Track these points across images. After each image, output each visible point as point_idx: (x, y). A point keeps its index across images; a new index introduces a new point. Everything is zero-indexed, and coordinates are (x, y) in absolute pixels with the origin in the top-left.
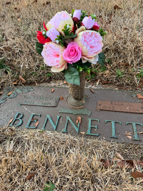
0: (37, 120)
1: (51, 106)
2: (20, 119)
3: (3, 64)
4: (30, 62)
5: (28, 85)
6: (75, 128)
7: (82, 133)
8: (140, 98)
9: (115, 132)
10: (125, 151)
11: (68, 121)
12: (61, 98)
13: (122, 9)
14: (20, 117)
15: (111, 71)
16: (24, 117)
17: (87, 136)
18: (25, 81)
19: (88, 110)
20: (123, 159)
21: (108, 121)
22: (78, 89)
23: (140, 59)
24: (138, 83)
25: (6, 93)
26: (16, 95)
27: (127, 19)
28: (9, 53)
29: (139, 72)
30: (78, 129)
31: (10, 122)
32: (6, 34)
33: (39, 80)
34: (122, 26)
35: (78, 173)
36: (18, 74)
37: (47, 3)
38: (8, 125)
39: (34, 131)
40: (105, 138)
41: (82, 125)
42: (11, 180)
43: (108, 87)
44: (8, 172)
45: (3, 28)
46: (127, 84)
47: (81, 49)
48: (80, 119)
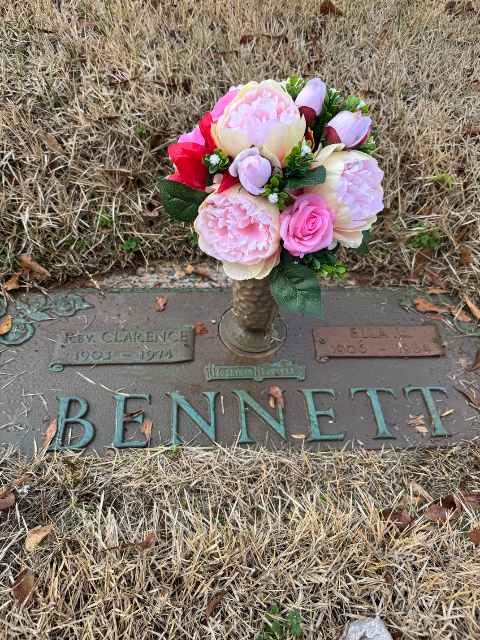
0: (145, 416)
1: (172, 360)
2: (83, 421)
6: (273, 423)
7: (295, 436)
8: (423, 310)
9: (384, 420)
10: (422, 472)
11: (246, 405)
12: (198, 330)
13: (345, 16)
14: (81, 414)
17: (311, 443)
18: (48, 274)
19: (293, 363)
20: (427, 495)
21: (357, 389)
24: (411, 264)
26: (30, 329)
29: (415, 234)
30: (282, 428)
31: (51, 435)
33: (97, 264)
34: (356, 81)
38: (45, 448)
40: (362, 444)
47: (333, 210)
48: (280, 393)
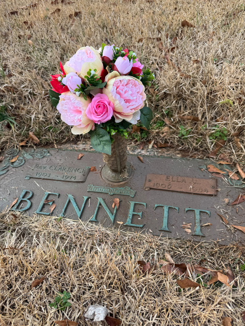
0: (54, 202)
1: (76, 180)
2: (28, 201)
3: (5, 113)
4: (46, 111)
5: (42, 147)
6: (110, 215)
7: (119, 222)
8: (212, 171)
9: (167, 222)
10: (179, 251)
11: (100, 204)
12: (92, 170)
13: (194, 27)
14: (28, 197)
15: (171, 128)
16: (34, 197)
17: (126, 227)
18: (39, 141)
19: (131, 189)
20: (172, 261)
21: (158, 205)
22: (116, 157)
23: (216, 110)
24: (211, 147)
25: (8, 158)
26: (24, 162)
27: (200, 44)
28: (14, 95)
29: (213, 131)
30: (113, 217)
31: (13, 204)
32: (10, 65)
33: (61, 139)
34: (191, 56)
35: (104, 280)
36: (28, 130)
37: (77, 14)
38: (9, 209)
39: (47, 219)
40: (151, 231)
41: (120, 211)
42: (11, 287)
43: (166, 153)
44: (7, 276)
45: (5, 56)
46: (195, 149)
47: (111, 104)
48: (118, 202)
